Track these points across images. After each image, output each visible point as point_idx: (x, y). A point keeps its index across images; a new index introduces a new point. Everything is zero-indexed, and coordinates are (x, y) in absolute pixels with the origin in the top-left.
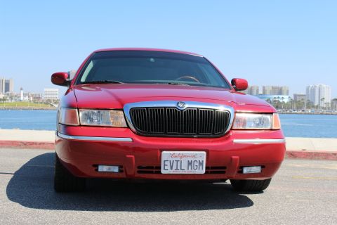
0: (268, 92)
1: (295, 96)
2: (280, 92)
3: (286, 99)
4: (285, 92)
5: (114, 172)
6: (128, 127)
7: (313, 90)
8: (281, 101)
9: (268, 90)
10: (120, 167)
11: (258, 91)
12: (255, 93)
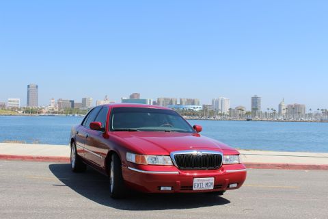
0: (184, 104)
1: (204, 106)
2: (193, 103)
3: (198, 108)
4: (196, 103)
5: (169, 191)
6: (174, 165)
7: (217, 102)
8: (194, 110)
9: (184, 101)
10: (172, 187)
11: (176, 102)
12: (174, 103)
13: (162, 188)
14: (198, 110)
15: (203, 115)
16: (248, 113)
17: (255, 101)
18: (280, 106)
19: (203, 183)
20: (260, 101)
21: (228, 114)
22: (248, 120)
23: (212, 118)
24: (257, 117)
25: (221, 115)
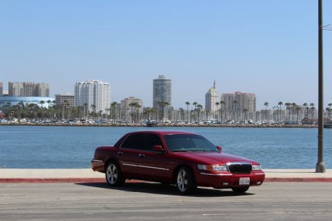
0: (17, 93)
1: (58, 97)
2: (36, 92)
3: (45, 102)
4: (43, 92)
6: (228, 171)
7: (85, 89)
8: (40, 105)
9: (18, 88)
13: (224, 184)
14: (46, 105)
15: (60, 117)
16: (147, 112)
17: (161, 87)
18: (208, 96)
19: (244, 181)
20: (169, 87)
21: (109, 113)
22: (149, 125)
23: (78, 122)
24: (165, 120)
25: (94, 115)
